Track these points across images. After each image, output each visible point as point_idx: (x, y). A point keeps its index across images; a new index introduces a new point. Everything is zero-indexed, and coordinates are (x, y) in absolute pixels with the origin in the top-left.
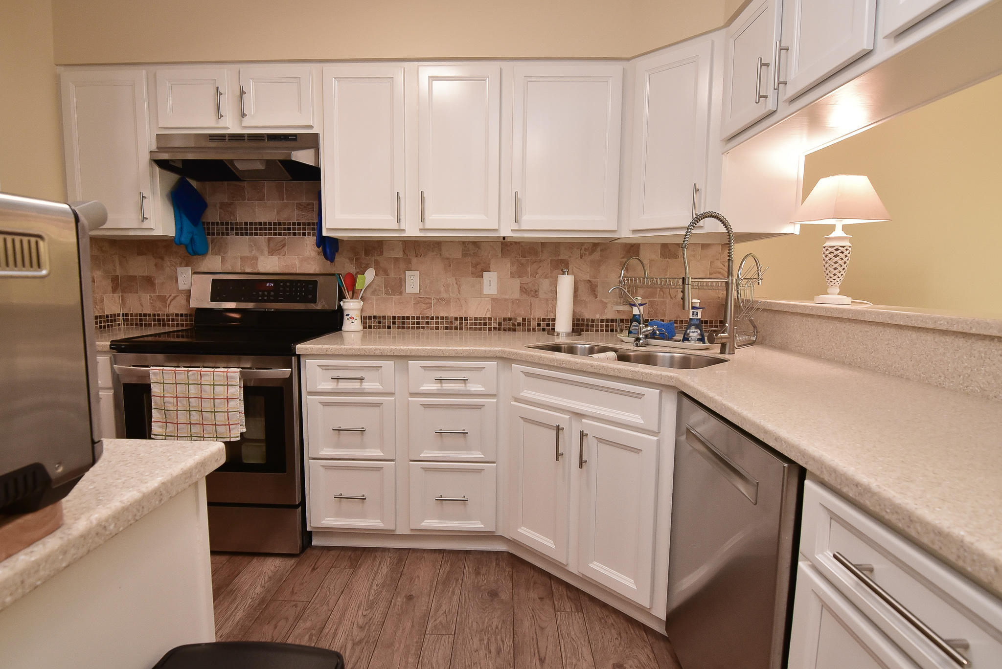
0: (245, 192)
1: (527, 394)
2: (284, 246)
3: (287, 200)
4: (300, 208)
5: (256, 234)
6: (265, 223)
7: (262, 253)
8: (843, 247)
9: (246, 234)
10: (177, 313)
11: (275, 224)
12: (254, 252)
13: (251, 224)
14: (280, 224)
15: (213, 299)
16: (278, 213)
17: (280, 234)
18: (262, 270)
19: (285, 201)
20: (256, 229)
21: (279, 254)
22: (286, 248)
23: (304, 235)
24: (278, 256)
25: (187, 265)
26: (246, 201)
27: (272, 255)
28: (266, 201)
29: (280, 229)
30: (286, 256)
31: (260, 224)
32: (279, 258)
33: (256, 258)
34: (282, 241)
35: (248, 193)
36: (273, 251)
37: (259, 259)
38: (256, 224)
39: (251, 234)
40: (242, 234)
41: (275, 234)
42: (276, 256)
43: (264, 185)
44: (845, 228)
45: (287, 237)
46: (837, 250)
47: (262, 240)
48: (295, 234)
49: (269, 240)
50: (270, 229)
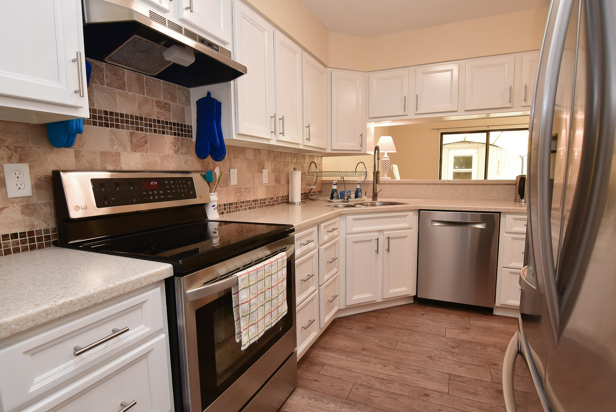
0: (103, 75)
1: (355, 229)
2: (146, 143)
3: (147, 95)
4: (159, 105)
5: (117, 127)
6: (127, 116)
7: (125, 148)
8: (387, 160)
9: (107, 125)
10: (4, 233)
11: (137, 118)
12: (116, 147)
13: (111, 113)
14: (141, 119)
15: (99, 205)
16: (139, 107)
17: (142, 130)
18: (125, 168)
19: (146, 96)
20: (117, 120)
21: (142, 151)
22: (148, 145)
23: (163, 133)
24: (141, 153)
25: (21, 160)
26: (105, 86)
27: (135, 152)
28: (126, 91)
29: (142, 124)
30: (149, 153)
31: (122, 115)
32: (142, 155)
33: (119, 154)
34: (144, 137)
35: (107, 77)
36: (137, 147)
37: (122, 155)
38: (117, 114)
39: (112, 125)
40: (101, 125)
41: (137, 129)
42: (139, 152)
43: (124, 74)
44: (388, 154)
45: (148, 133)
46: (386, 161)
47: (124, 133)
48: (155, 131)
49: (132, 134)
50: (132, 123)
